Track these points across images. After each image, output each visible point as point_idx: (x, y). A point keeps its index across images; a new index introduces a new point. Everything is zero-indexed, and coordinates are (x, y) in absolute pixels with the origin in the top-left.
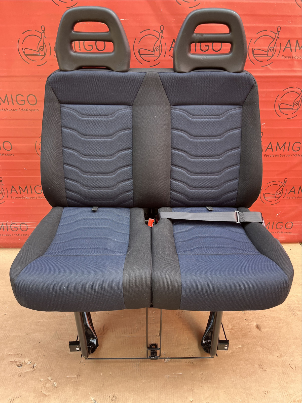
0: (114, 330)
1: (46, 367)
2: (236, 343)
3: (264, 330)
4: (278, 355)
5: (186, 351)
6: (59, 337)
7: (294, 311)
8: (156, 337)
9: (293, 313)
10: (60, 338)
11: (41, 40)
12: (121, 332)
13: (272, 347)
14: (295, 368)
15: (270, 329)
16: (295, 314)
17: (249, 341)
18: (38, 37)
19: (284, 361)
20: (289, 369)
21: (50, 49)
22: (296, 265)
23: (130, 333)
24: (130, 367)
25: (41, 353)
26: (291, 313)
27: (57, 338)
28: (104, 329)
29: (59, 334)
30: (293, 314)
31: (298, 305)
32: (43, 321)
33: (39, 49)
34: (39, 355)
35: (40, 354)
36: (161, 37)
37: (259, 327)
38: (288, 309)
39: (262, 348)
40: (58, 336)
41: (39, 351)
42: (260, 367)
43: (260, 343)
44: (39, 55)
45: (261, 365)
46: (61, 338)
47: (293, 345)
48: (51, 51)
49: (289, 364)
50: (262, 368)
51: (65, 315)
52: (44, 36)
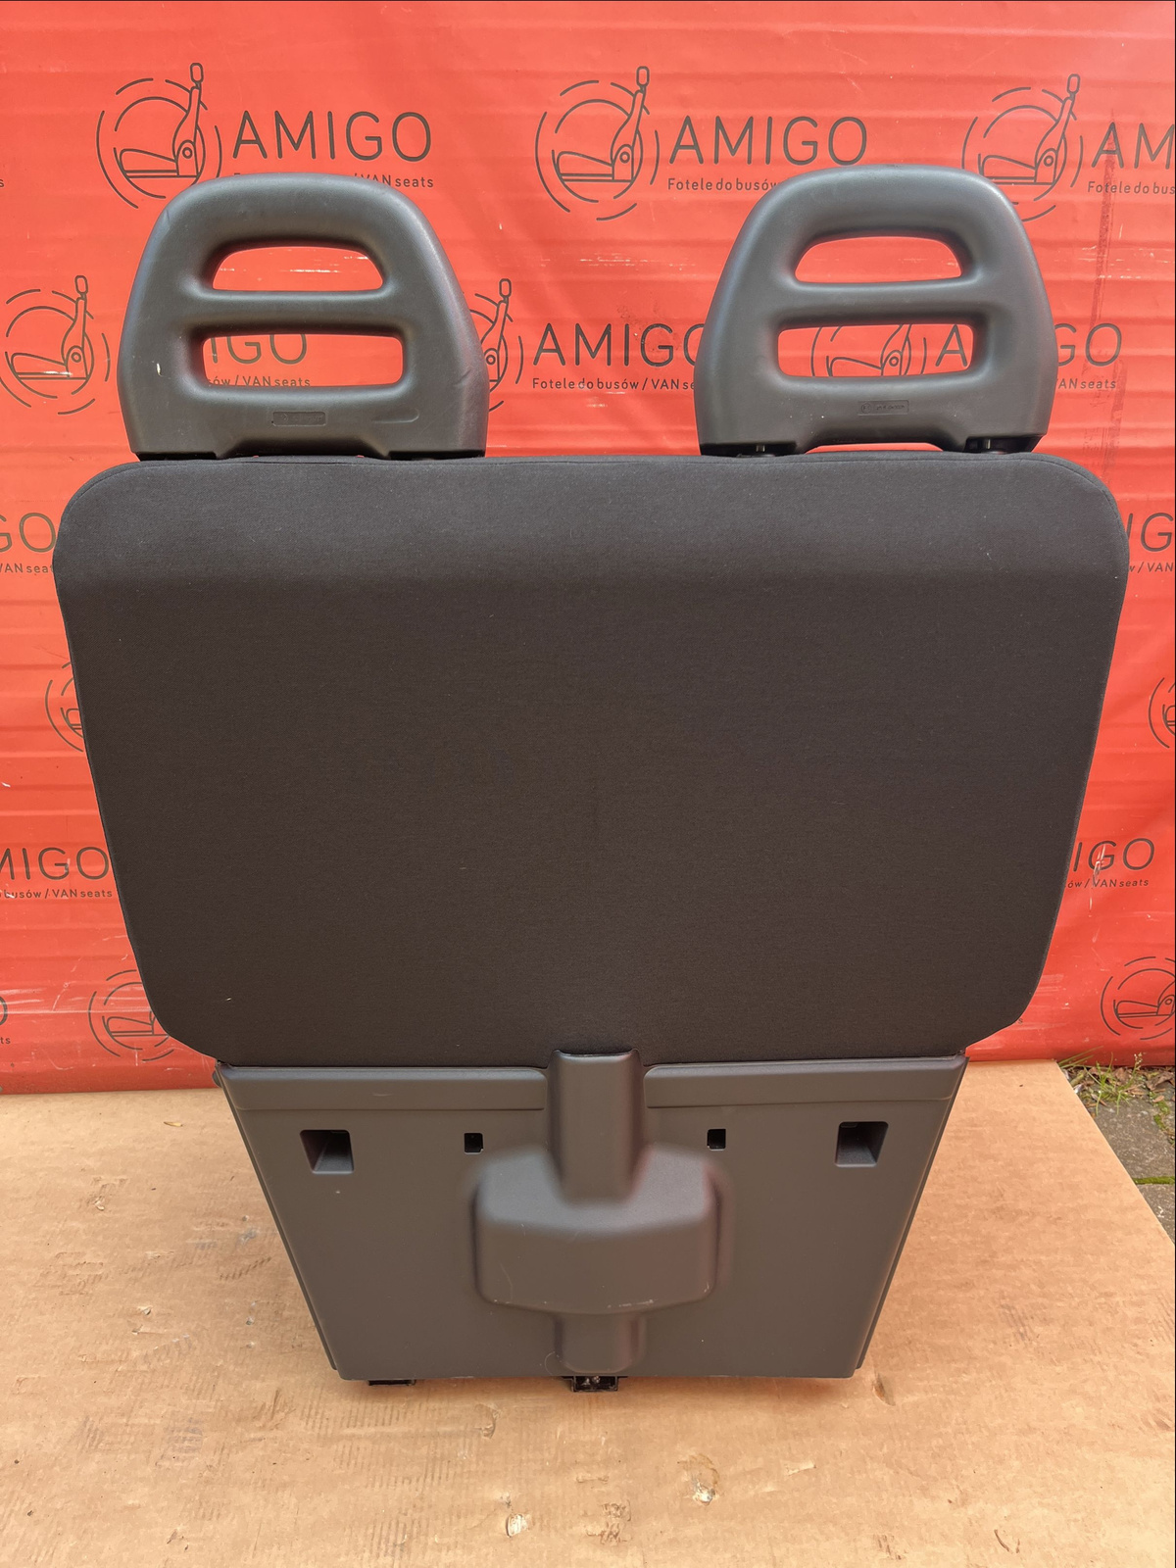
0: (317, 1413)
1: (33, 1558)
2: (794, 1452)
3: (906, 1400)
4: (954, 1495)
5: (596, 1490)
6: (94, 1438)
7: (1025, 1322)
8: (479, 1435)
9: (1022, 1330)
10: (98, 1444)
11: (73, 324)
12: (343, 1418)
13: (933, 1466)
14: (1016, 1545)
15: (930, 1395)
16: (1029, 1334)
17: (843, 1446)
18: (63, 313)
19: (973, 1522)
20: (992, 1551)
21: (109, 356)
22: (1041, 1144)
23: (377, 1421)
24: (366, 1555)
25: (18, 1503)
26: (1014, 1330)
27: (87, 1446)
28: (278, 1408)
29: (97, 1430)
30: (1022, 1334)
31: (1040, 1300)
32: (39, 1377)
33: (68, 355)
34: (12, 1511)
35: (16, 1508)
36: (505, 319)
37: (886, 1388)
38: (1003, 1316)
39: (891, 1472)
40: (91, 1435)
41: (13, 1492)
42: (881, 1546)
43: (885, 1450)
44: (68, 377)
45: (885, 1539)
46: (102, 1444)
47: (1014, 1457)
48: (109, 362)
49: (996, 1532)
50: (888, 1550)
51: (124, 1355)
52: (85, 311)
